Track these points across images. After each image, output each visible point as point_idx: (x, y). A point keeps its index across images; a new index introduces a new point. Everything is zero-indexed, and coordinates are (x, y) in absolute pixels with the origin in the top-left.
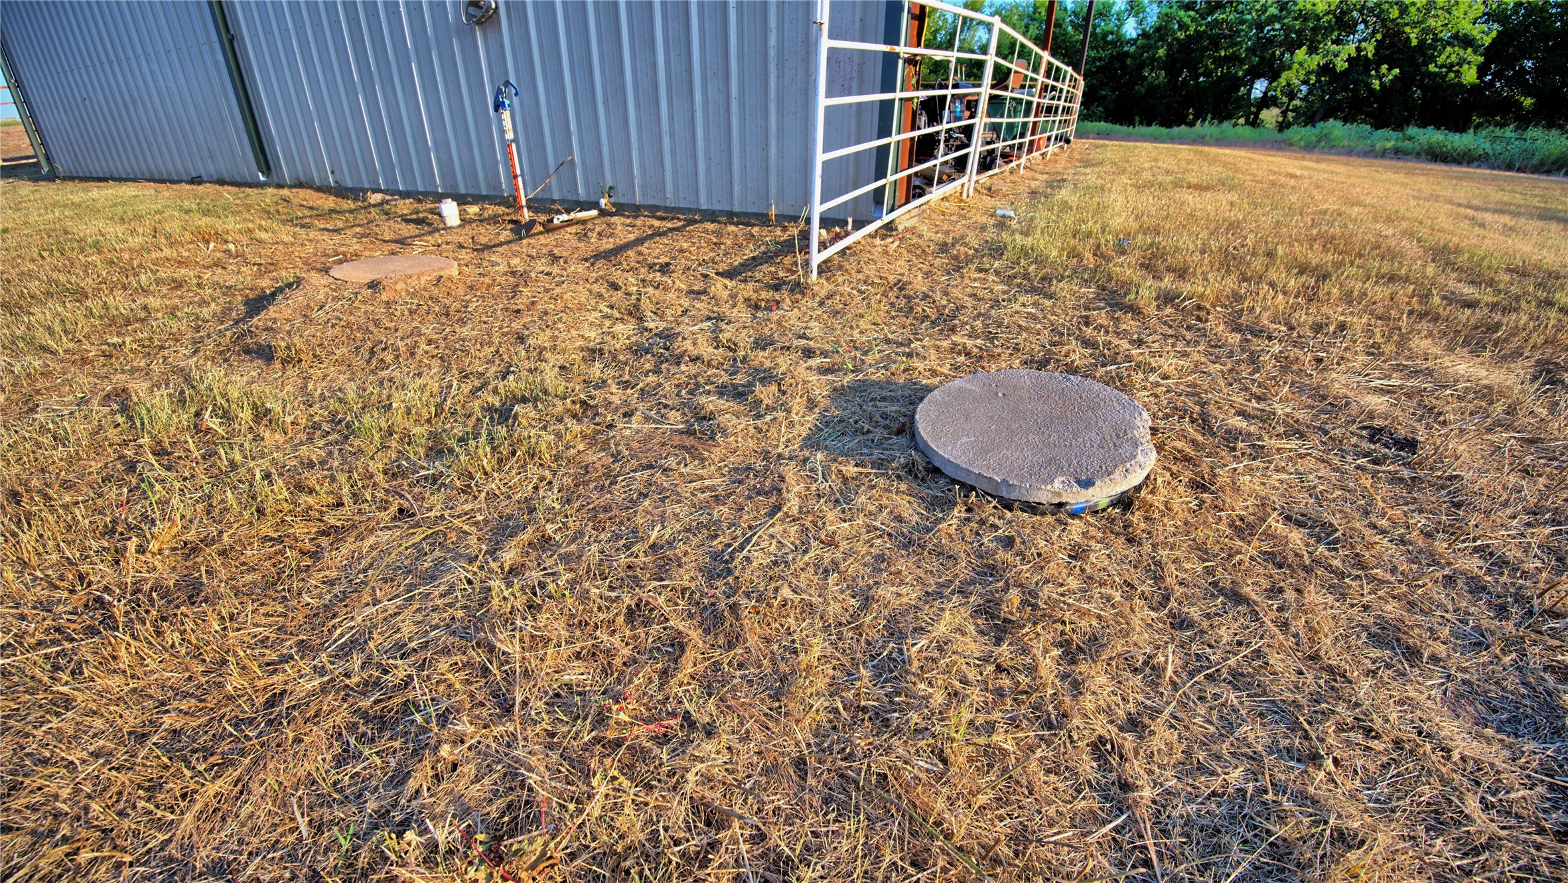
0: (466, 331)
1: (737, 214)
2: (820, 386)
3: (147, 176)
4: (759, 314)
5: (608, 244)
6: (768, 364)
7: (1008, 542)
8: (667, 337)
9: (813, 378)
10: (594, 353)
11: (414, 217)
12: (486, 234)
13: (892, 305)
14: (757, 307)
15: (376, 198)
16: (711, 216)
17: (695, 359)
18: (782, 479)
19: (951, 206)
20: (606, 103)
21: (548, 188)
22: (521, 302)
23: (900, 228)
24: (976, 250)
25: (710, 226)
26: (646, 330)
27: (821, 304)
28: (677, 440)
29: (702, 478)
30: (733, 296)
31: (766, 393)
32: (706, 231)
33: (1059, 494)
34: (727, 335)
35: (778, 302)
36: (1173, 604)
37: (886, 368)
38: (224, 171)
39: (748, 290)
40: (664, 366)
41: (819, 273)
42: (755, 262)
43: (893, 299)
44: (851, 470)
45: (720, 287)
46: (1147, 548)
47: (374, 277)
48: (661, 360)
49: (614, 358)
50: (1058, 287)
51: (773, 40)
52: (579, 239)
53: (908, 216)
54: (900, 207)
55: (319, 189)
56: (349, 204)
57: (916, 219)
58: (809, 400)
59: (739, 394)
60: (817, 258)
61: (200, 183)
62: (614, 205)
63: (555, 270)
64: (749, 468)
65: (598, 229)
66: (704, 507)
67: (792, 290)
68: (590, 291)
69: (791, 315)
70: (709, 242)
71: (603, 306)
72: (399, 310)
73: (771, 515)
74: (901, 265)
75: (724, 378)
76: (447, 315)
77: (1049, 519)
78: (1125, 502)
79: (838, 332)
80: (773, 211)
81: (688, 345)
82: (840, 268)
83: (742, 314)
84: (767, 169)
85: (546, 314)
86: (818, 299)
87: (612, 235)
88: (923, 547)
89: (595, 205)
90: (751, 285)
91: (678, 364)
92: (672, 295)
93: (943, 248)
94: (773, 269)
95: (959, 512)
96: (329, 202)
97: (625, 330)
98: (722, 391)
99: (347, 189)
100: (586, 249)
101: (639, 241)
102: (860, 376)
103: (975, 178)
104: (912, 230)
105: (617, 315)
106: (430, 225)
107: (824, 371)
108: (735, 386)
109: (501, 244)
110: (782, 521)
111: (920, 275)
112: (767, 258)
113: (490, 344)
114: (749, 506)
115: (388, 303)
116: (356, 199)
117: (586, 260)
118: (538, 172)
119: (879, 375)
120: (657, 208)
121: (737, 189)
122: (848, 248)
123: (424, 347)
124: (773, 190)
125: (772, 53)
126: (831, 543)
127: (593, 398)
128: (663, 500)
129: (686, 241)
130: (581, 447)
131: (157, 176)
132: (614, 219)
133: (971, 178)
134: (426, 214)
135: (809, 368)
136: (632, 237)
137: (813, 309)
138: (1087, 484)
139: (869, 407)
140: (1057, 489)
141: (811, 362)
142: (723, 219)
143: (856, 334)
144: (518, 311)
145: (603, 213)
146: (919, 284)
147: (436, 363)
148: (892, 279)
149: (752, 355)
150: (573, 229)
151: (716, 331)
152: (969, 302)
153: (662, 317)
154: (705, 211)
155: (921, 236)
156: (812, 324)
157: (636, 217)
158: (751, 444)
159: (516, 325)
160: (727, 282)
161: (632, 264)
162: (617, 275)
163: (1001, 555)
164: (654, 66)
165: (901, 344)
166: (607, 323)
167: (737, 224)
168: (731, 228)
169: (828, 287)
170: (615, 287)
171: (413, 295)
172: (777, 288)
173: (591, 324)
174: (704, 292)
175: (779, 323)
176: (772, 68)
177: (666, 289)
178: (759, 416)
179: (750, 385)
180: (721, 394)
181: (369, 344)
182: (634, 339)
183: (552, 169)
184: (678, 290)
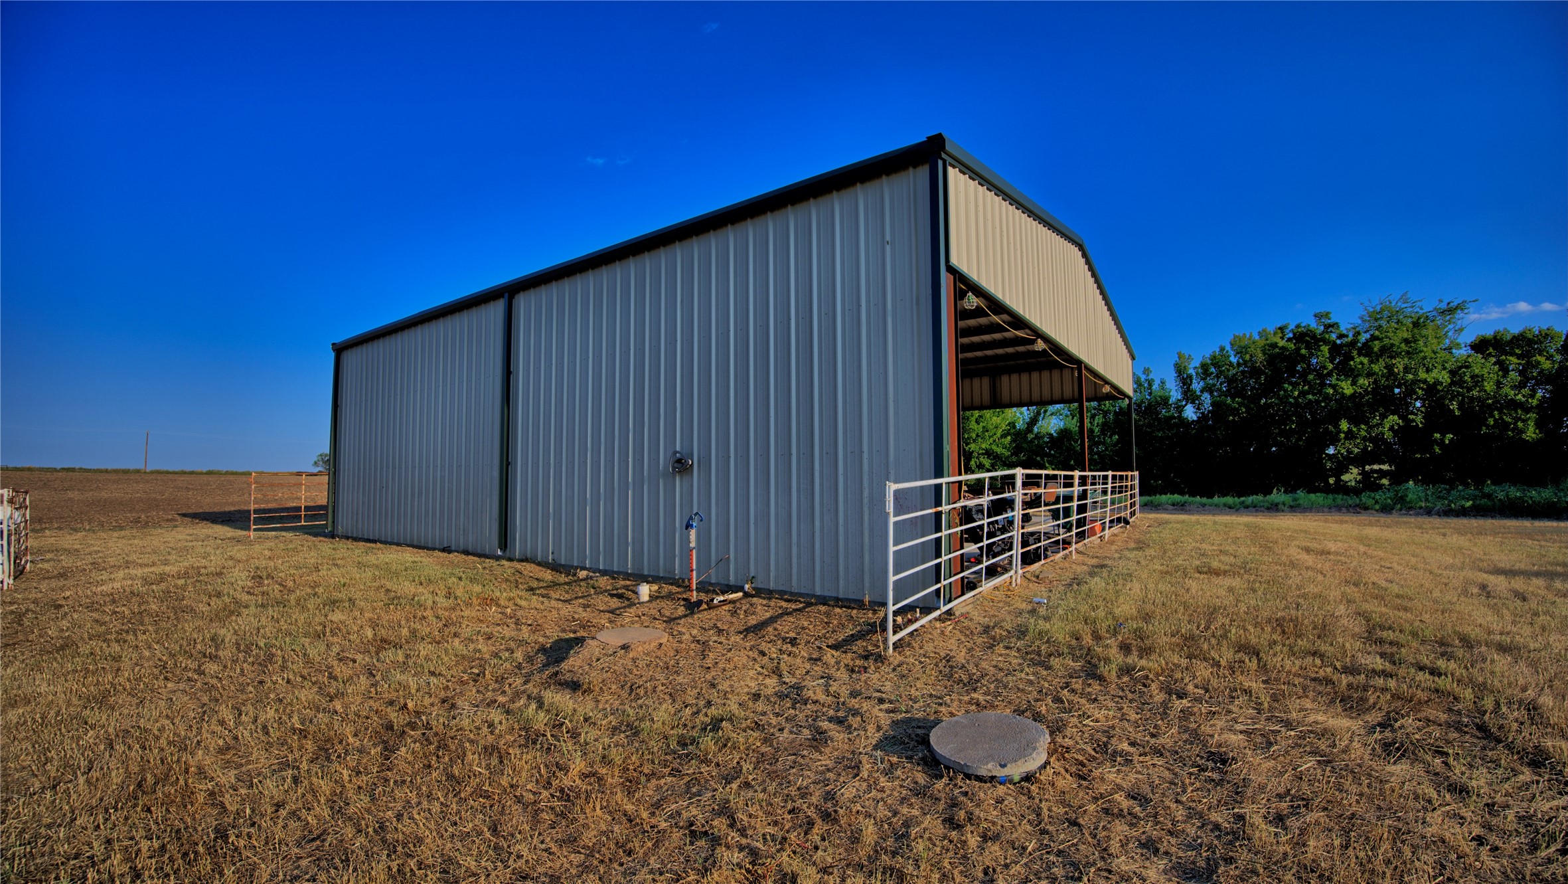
0: (680, 679)
1: (841, 600)
2: (885, 720)
3: (408, 542)
4: (854, 676)
5: (753, 620)
6: (857, 706)
7: (966, 794)
8: (797, 688)
9: (881, 714)
10: (756, 697)
11: (615, 592)
12: (668, 608)
13: (941, 672)
14: (853, 671)
15: (583, 574)
16: (823, 600)
17: (815, 702)
18: (861, 762)
19: (1000, 595)
20: (756, 524)
21: (709, 575)
22: (709, 662)
23: (957, 614)
24: (1009, 632)
25: (823, 608)
26: (784, 683)
27: (894, 670)
28: (807, 743)
29: (820, 760)
30: (838, 663)
31: (855, 721)
32: (819, 612)
33: (990, 771)
34: (834, 688)
35: (865, 668)
36: (1043, 825)
37: (924, 711)
38: (470, 545)
39: (847, 659)
40: (798, 705)
41: (894, 649)
42: (852, 638)
43: (942, 668)
44: (895, 759)
45: (830, 656)
46: (1037, 801)
47: (624, 642)
48: (795, 702)
49: (768, 700)
50: (1055, 662)
51: (866, 493)
52: (732, 615)
53: (964, 604)
54: (956, 598)
55: (539, 564)
56: (562, 578)
57: (971, 606)
58: (878, 726)
59: (840, 721)
60: (893, 639)
61: (450, 552)
62: (754, 589)
63: (723, 639)
64: (844, 757)
65: (744, 608)
66: (823, 773)
67: (876, 660)
68: (749, 657)
69: (873, 677)
70: (822, 621)
71: (757, 667)
72: (641, 664)
73: (854, 777)
74: (952, 644)
75: (831, 713)
76: (667, 668)
77: (989, 785)
78: (1028, 778)
79: (902, 689)
80: (867, 599)
81: (810, 693)
82: (909, 645)
83: (843, 675)
84: (863, 570)
85: (724, 670)
86: (892, 666)
87: (754, 613)
88: (925, 795)
89: (741, 589)
90: (849, 655)
91: (806, 704)
92: (799, 661)
93: (986, 629)
94: (865, 644)
95: (945, 780)
96: (548, 575)
97: (772, 682)
98: (830, 720)
99: (561, 565)
100: (739, 623)
101: (773, 620)
102: (909, 715)
103: (1020, 572)
104: (965, 616)
105: (767, 673)
106: (628, 599)
107: (888, 711)
108: (838, 718)
109: (680, 618)
110: (859, 780)
111: (964, 650)
112: (861, 635)
113: (696, 688)
114: (844, 773)
115: (633, 659)
116: (568, 575)
117: (741, 633)
118: (704, 564)
119: (920, 715)
120: (785, 592)
121: (841, 582)
122: (916, 630)
123: (661, 688)
124: (867, 584)
125: (866, 501)
126: (882, 790)
127: (761, 720)
128: (802, 770)
129: (806, 620)
130: (759, 744)
131: (415, 543)
132: (755, 600)
133: (1017, 573)
134: (623, 591)
135: (880, 710)
136: (768, 615)
137: (888, 673)
138: (1003, 766)
139: (910, 731)
140: (988, 768)
141: (882, 707)
142: (831, 603)
143: (913, 691)
144: (709, 668)
145: (747, 595)
146: (961, 657)
147: (667, 697)
148: (943, 654)
149: (848, 701)
150: (726, 608)
151: (827, 685)
152: (992, 670)
153: (793, 675)
154: (819, 596)
155: (971, 620)
156: (888, 683)
157: (770, 599)
158: (846, 747)
159: (709, 677)
160: (834, 652)
161: (772, 637)
162: (764, 646)
163: (962, 798)
164: (790, 503)
165: (939, 698)
166: (761, 678)
167: (841, 607)
168: (838, 610)
169: (900, 658)
170: (763, 654)
171: (647, 654)
172: (866, 658)
173: (752, 678)
174: (819, 659)
175: (866, 682)
176: (866, 509)
177: (795, 656)
178: (850, 733)
179: (846, 716)
180: (830, 722)
181: (629, 684)
182: (777, 689)
183: (713, 564)
184: (803, 657)
